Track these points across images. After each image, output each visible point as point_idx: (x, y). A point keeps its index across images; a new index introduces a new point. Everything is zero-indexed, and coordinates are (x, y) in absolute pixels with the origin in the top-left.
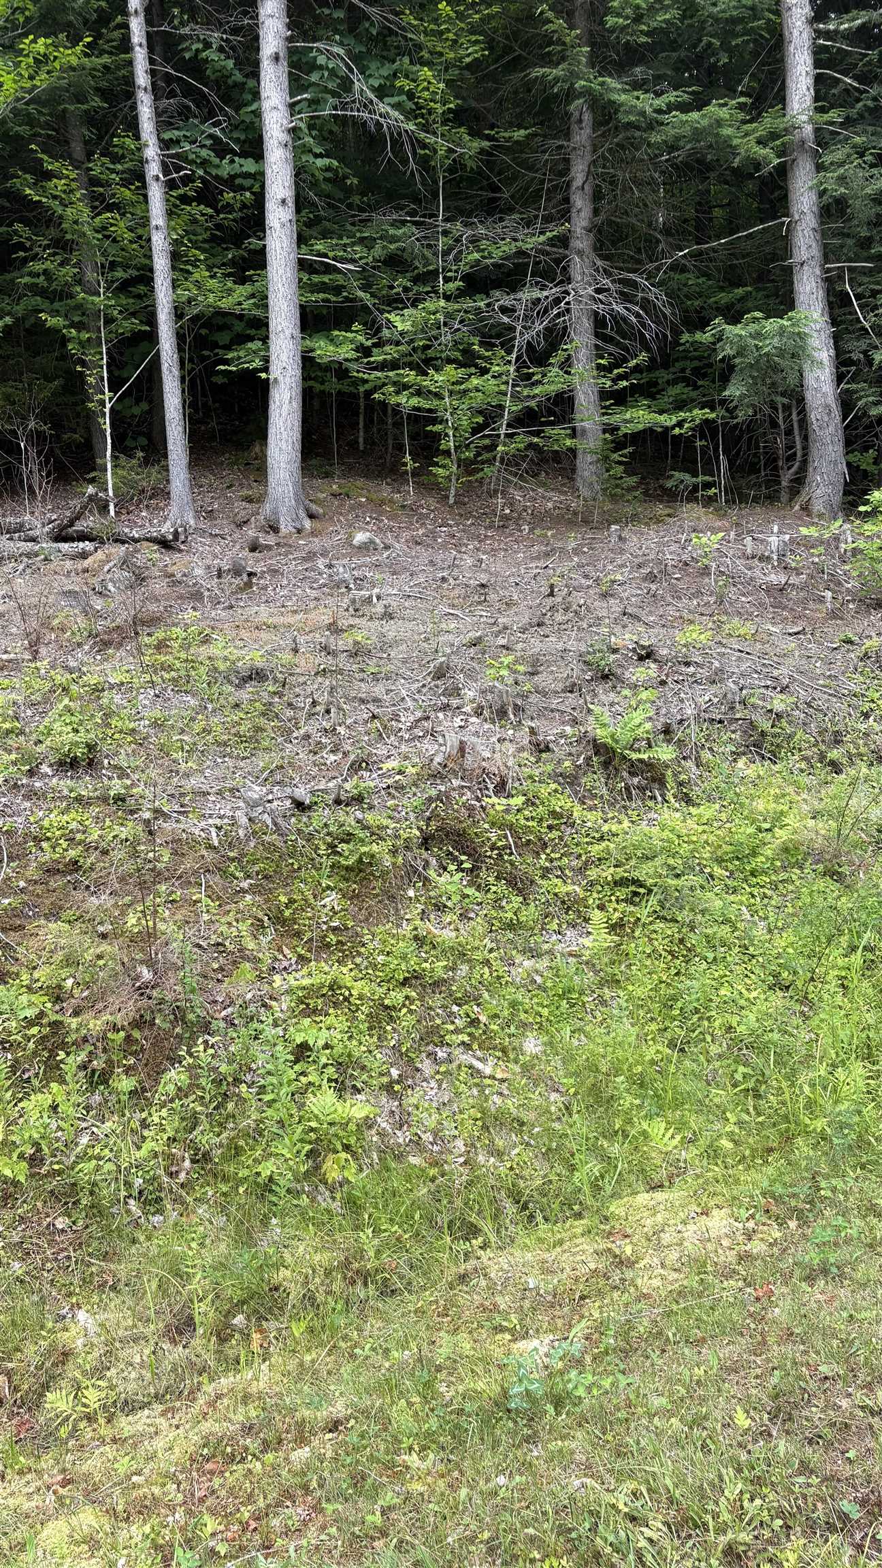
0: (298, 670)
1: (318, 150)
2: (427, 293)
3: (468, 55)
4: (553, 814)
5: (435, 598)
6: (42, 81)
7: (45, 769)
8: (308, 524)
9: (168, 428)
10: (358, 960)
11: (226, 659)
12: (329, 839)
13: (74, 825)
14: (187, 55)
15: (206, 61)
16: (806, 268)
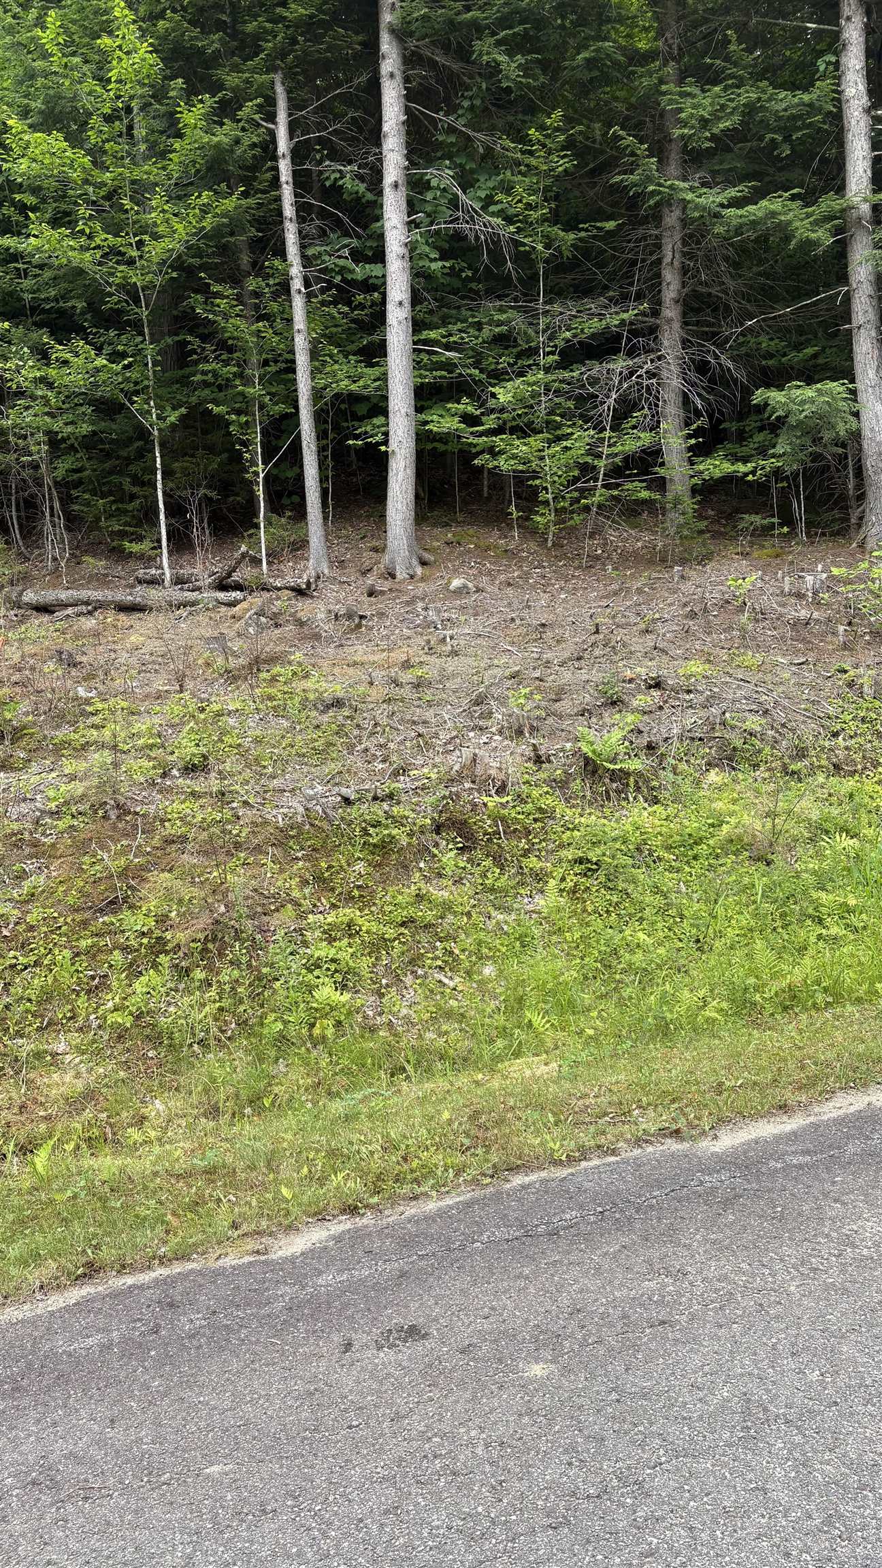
0: (369, 699)
1: (433, 256)
2: (529, 366)
3: (561, 166)
4: (540, 810)
5: (500, 636)
6: (208, 223)
7: (175, 772)
8: (419, 571)
9: (307, 494)
10: (373, 909)
11: (316, 690)
12: (364, 825)
13: (188, 811)
14: (328, 184)
15: (341, 187)
16: (862, 331)
